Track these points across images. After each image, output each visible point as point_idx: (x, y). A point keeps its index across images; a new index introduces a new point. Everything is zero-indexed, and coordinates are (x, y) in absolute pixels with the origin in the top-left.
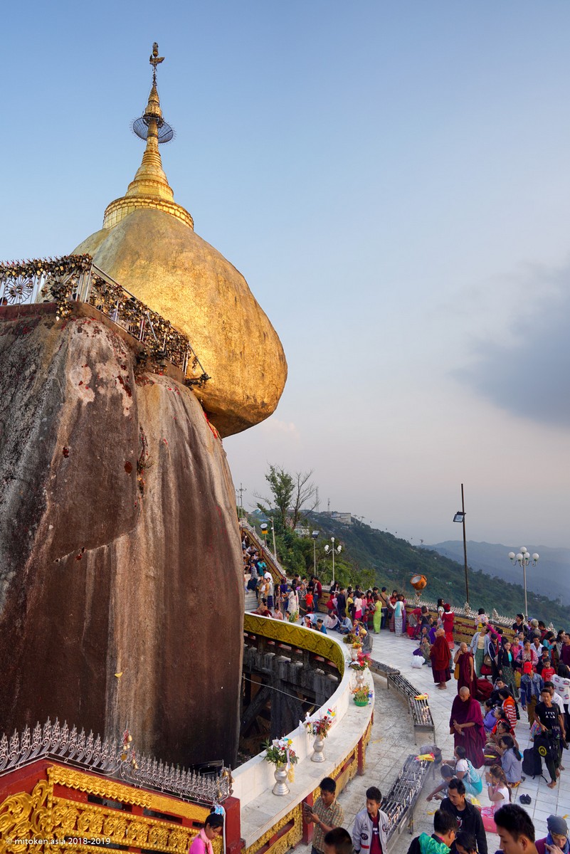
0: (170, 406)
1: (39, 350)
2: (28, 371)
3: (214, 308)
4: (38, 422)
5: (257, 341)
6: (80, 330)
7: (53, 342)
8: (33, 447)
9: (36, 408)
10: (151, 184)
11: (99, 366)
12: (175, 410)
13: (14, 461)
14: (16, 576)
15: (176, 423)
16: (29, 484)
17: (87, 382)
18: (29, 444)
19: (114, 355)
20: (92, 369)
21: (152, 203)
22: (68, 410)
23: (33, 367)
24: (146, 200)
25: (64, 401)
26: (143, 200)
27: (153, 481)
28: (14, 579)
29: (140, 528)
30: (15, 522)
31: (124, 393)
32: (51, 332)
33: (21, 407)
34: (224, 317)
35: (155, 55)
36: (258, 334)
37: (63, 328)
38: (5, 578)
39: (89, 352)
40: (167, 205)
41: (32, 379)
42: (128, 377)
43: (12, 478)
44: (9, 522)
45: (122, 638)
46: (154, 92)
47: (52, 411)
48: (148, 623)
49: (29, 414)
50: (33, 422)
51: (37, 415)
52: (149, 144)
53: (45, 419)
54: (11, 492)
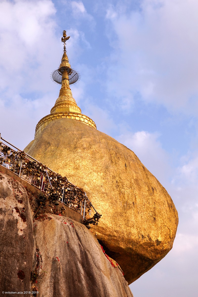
3: (108, 172)
5: (147, 194)
10: (64, 106)
12: (68, 237)
15: (68, 246)
19: (12, 193)
21: (63, 115)
24: (60, 115)
27: (45, 289)
31: (20, 219)
34: (117, 178)
36: (147, 189)
40: (74, 115)
42: (24, 208)
52: (63, 84)
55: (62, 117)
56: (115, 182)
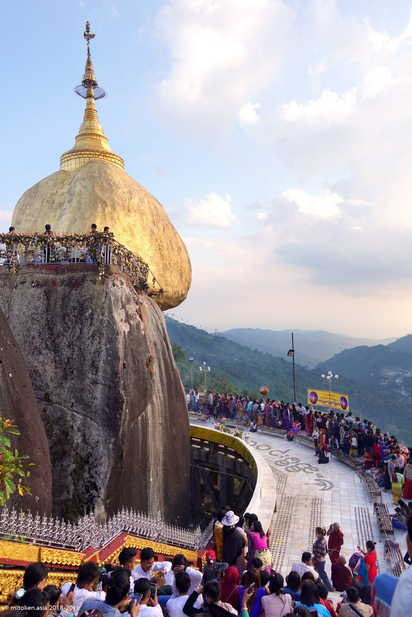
0: (153, 317)
1: (91, 299)
2: (88, 313)
3: (153, 236)
4: (103, 348)
5: (176, 253)
6: (114, 285)
7: (100, 294)
8: (105, 364)
9: (100, 338)
10: (95, 137)
11: (127, 306)
12: (155, 319)
13: (94, 373)
14: (116, 441)
15: (157, 328)
16: (109, 387)
17: (124, 319)
18: (102, 362)
19: (132, 297)
20: (125, 309)
21: (101, 155)
22: (121, 339)
23: (90, 311)
24: (97, 153)
25: (118, 335)
26: (94, 153)
27: (155, 369)
28: (114, 442)
29: (154, 398)
30: (107, 410)
31: (140, 320)
32: (97, 287)
33: (89, 337)
34: (159, 241)
35: (88, 32)
36: (177, 249)
37: (103, 284)
38: (110, 442)
39: (121, 299)
40: (110, 156)
41: (92, 319)
42: (139, 309)
43: (96, 383)
44: (103, 411)
45: (152, 460)
46: (89, 62)
47: (112, 340)
48: (161, 449)
50: (101, 347)
51: (102, 343)
52: (89, 104)
53: (108, 346)
54: (99, 392)
55: (100, 157)
56: (157, 245)
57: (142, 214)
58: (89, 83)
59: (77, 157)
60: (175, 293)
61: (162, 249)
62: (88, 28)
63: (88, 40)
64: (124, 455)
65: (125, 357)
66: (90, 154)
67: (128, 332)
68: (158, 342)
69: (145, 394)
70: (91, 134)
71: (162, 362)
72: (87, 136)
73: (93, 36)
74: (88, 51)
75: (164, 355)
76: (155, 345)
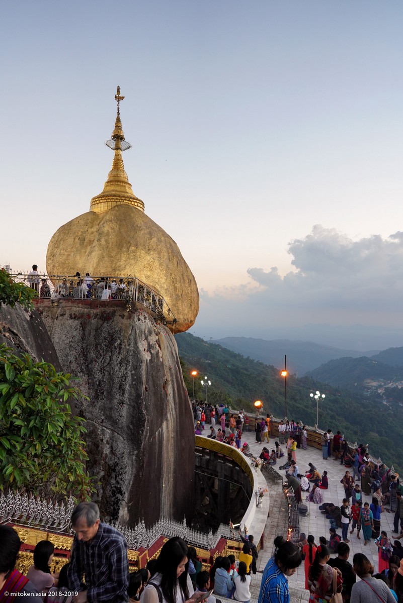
0: (168, 345)
1: (120, 331)
2: (116, 343)
3: (168, 271)
4: (129, 374)
5: (187, 285)
6: (139, 319)
7: (127, 327)
8: (130, 387)
9: (126, 365)
10: (122, 184)
11: (149, 338)
13: (121, 394)
14: (138, 453)
16: (134, 407)
17: (146, 349)
18: (128, 385)
19: (153, 329)
20: (147, 340)
22: (144, 366)
23: (119, 341)
25: (142, 363)
26: (120, 198)
27: (170, 390)
28: (137, 454)
29: (168, 415)
30: (131, 426)
31: (159, 349)
32: (125, 321)
33: (117, 364)
34: (173, 275)
36: (187, 281)
37: (130, 318)
38: (133, 454)
39: (145, 331)
40: (134, 200)
41: (120, 348)
43: (123, 403)
44: (128, 427)
45: (165, 469)
46: (118, 120)
47: (137, 368)
48: (172, 459)
49: (123, 368)
50: (127, 373)
51: (128, 369)
52: (117, 155)
53: (133, 372)
54: (125, 411)
57: (160, 253)
58: (118, 137)
59: (106, 201)
60: (185, 320)
61: (175, 282)
62: (118, 91)
63: (118, 101)
64: (145, 466)
65: (147, 382)
66: (117, 199)
67: (150, 360)
68: (172, 367)
69: (161, 413)
70: (118, 181)
71: (175, 384)
72: (114, 183)
73: (122, 98)
74: (118, 110)
75: (177, 377)
76: (170, 369)
